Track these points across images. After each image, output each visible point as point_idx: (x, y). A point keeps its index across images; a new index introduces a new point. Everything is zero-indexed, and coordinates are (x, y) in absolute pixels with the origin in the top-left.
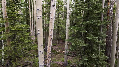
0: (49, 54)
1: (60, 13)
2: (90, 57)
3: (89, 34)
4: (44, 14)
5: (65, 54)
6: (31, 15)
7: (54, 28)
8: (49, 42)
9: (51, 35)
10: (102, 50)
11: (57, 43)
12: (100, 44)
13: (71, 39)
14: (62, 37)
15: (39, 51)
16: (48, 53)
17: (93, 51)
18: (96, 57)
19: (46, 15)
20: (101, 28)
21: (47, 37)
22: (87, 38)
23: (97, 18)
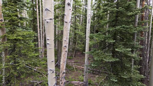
0: (64, 73)
1: (77, 16)
2: (120, 76)
3: (119, 45)
4: (56, 17)
5: (84, 72)
6: (39, 19)
7: (69, 35)
8: (64, 56)
9: (66, 46)
10: (135, 66)
11: (74, 56)
12: (134, 58)
13: (93, 51)
14: (81, 49)
15: (48, 70)
16: (62, 72)
17: (124, 68)
18: (128, 77)
19: (59, 18)
20: (134, 36)
21: (61, 48)
22: (117, 50)
23: (129, 22)
